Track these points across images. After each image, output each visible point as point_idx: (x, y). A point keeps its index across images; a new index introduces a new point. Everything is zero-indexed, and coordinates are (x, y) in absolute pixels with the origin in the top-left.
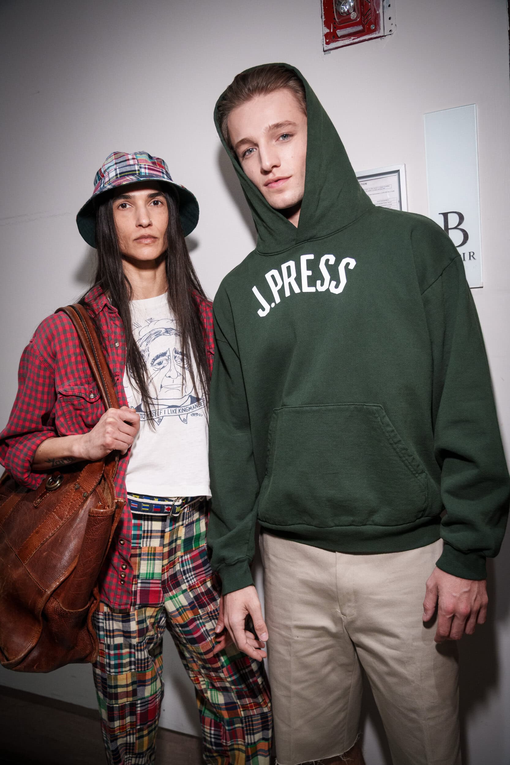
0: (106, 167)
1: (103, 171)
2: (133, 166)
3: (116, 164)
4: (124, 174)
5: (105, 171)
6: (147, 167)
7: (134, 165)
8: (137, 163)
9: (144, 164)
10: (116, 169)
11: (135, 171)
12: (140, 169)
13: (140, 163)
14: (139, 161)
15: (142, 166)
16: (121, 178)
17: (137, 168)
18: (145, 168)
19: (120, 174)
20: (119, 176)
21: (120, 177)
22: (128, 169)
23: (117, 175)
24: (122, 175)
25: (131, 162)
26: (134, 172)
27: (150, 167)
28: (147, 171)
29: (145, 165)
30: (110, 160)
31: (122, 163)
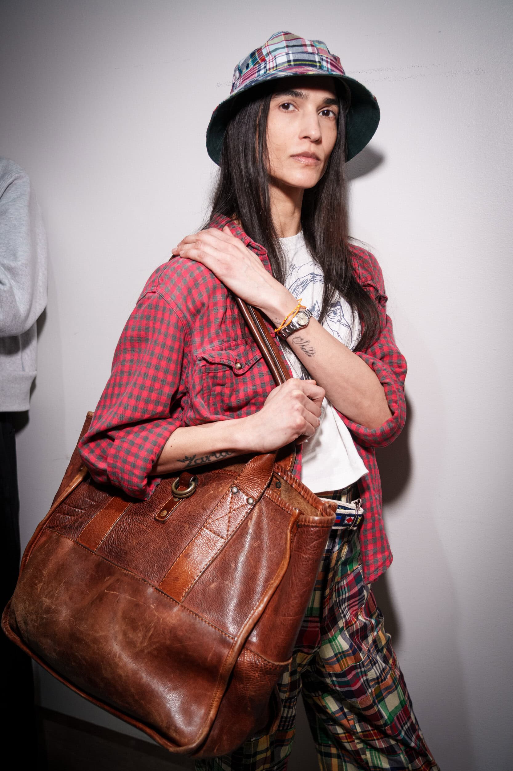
0: (272, 48)
1: (264, 52)
2: (313, 55)
3: (287, 46)
4: (300, 63)
5: (268, 54)
6: (329, 60)
7: (313, 54)
8: (316, 52)
9: (326, 56)
10: (288, 54)
11: (315, 62)
12: (321, 62)
13: (321, 53)
14: (320, 51)
15: (324, 58)
16: (296, 66)
17: (317, 58)
18: (327, 62)
19: (294, 61)
20: (292, 63)
21: (295, 65)
22: (306, 57)
23: (289, 61)
24: (298, 63)
25: (310, 49)
26: (314, 63)
27: (332, 62)
28: (329, 66)
29: (327, 58)
30: (276, 40)
31: (297, 48)
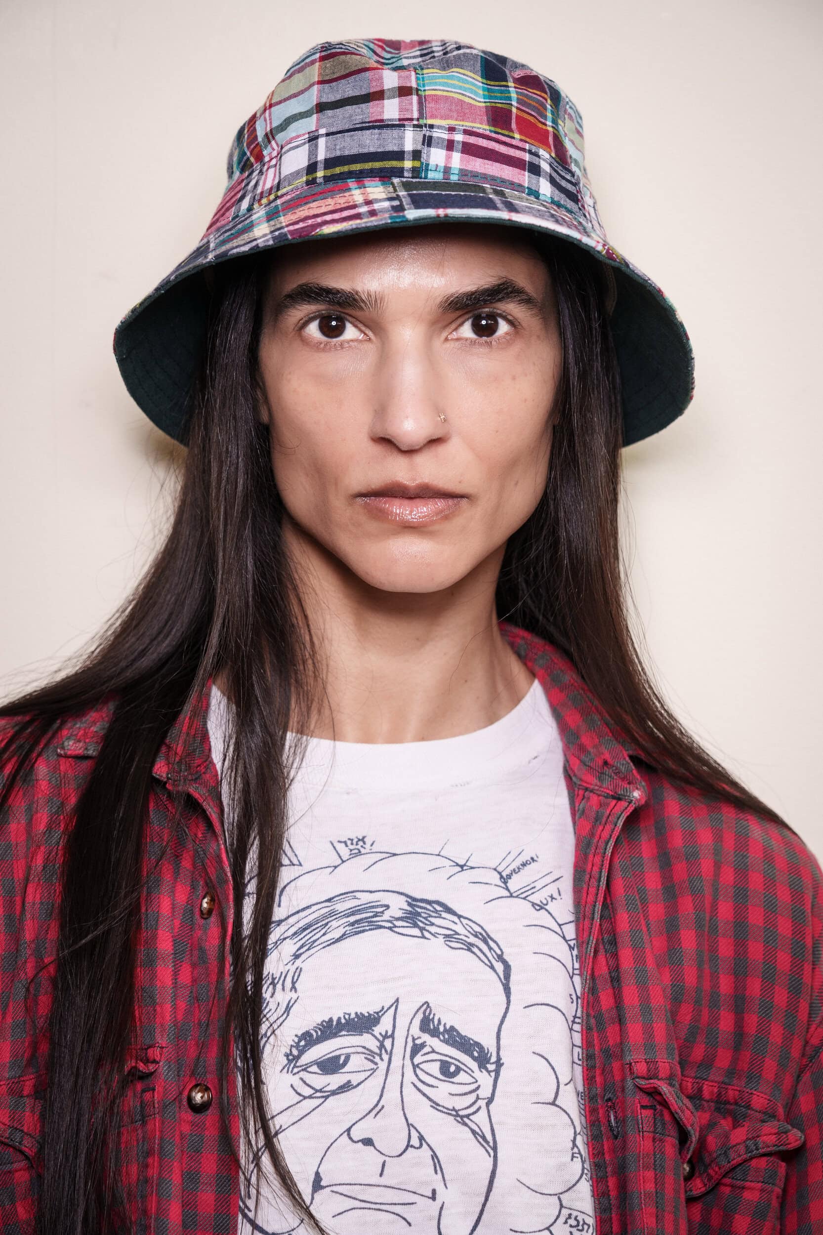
0: (279, 114)
1: (261, 131)
2: (395, 132)
3: (321, 107)
4: (346, 169)
5: (270, 136)
6: (459, 137)
7: (400, 125)
8: (416, 115)
9: (447, 124)
10: (313, 139)
11: (399, 155)
12: (425, 150)
13: (433, 117)
14: (430, 106)
15: (437, 134)
16: (330, 185)
17: (410, 140)
18: (450, 146)
19: (330, 163)
20: (320, 174)
21: (327, 179)
22: (370, 142)
23: (312, 168)
24: (338, 170)
25: (391, 109)
26: (395, 164)
27: (472, 140)
28: (457, 160)
29: (451, 129)
30: (298, 83)
31: (349, 109)
